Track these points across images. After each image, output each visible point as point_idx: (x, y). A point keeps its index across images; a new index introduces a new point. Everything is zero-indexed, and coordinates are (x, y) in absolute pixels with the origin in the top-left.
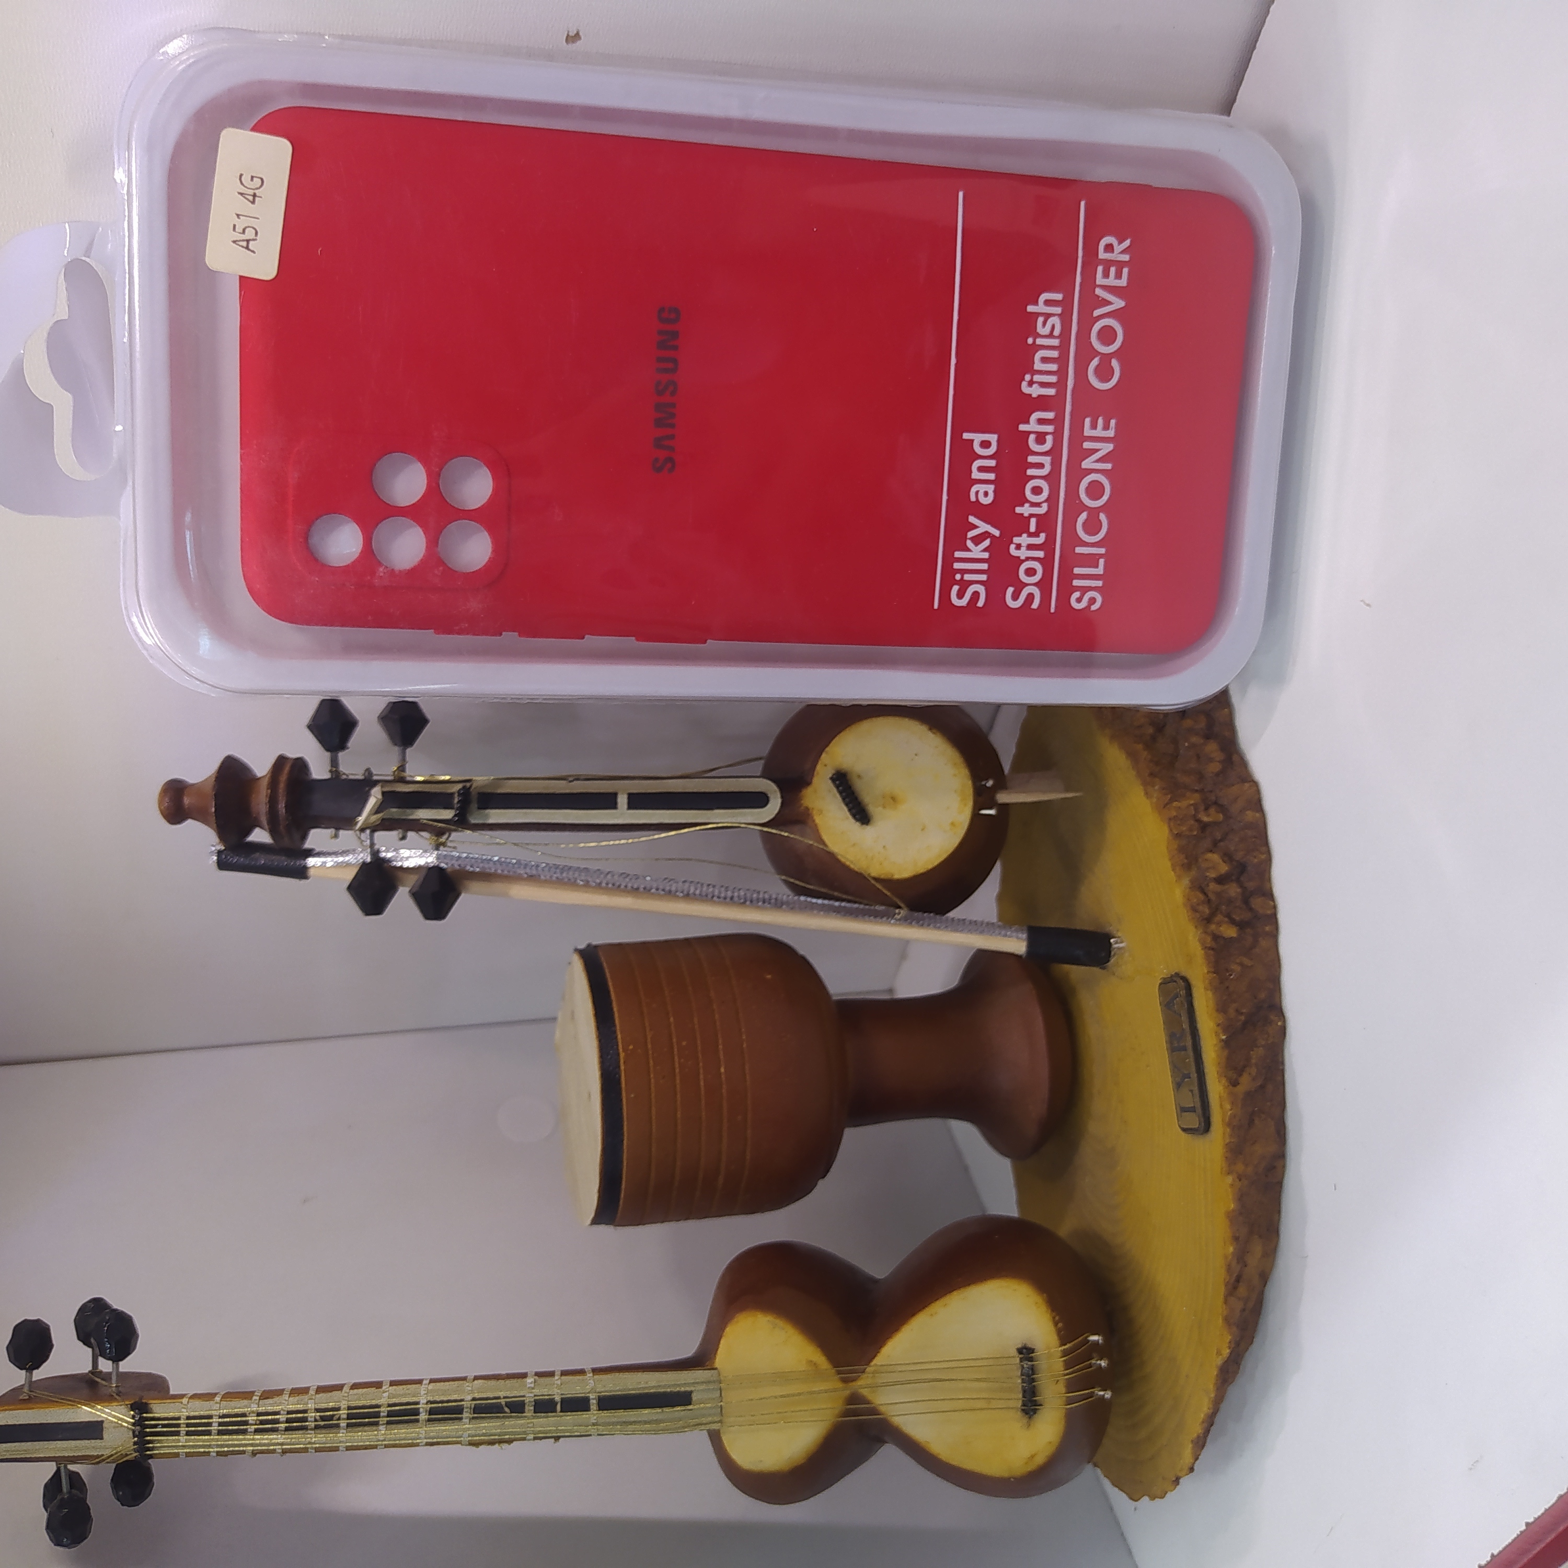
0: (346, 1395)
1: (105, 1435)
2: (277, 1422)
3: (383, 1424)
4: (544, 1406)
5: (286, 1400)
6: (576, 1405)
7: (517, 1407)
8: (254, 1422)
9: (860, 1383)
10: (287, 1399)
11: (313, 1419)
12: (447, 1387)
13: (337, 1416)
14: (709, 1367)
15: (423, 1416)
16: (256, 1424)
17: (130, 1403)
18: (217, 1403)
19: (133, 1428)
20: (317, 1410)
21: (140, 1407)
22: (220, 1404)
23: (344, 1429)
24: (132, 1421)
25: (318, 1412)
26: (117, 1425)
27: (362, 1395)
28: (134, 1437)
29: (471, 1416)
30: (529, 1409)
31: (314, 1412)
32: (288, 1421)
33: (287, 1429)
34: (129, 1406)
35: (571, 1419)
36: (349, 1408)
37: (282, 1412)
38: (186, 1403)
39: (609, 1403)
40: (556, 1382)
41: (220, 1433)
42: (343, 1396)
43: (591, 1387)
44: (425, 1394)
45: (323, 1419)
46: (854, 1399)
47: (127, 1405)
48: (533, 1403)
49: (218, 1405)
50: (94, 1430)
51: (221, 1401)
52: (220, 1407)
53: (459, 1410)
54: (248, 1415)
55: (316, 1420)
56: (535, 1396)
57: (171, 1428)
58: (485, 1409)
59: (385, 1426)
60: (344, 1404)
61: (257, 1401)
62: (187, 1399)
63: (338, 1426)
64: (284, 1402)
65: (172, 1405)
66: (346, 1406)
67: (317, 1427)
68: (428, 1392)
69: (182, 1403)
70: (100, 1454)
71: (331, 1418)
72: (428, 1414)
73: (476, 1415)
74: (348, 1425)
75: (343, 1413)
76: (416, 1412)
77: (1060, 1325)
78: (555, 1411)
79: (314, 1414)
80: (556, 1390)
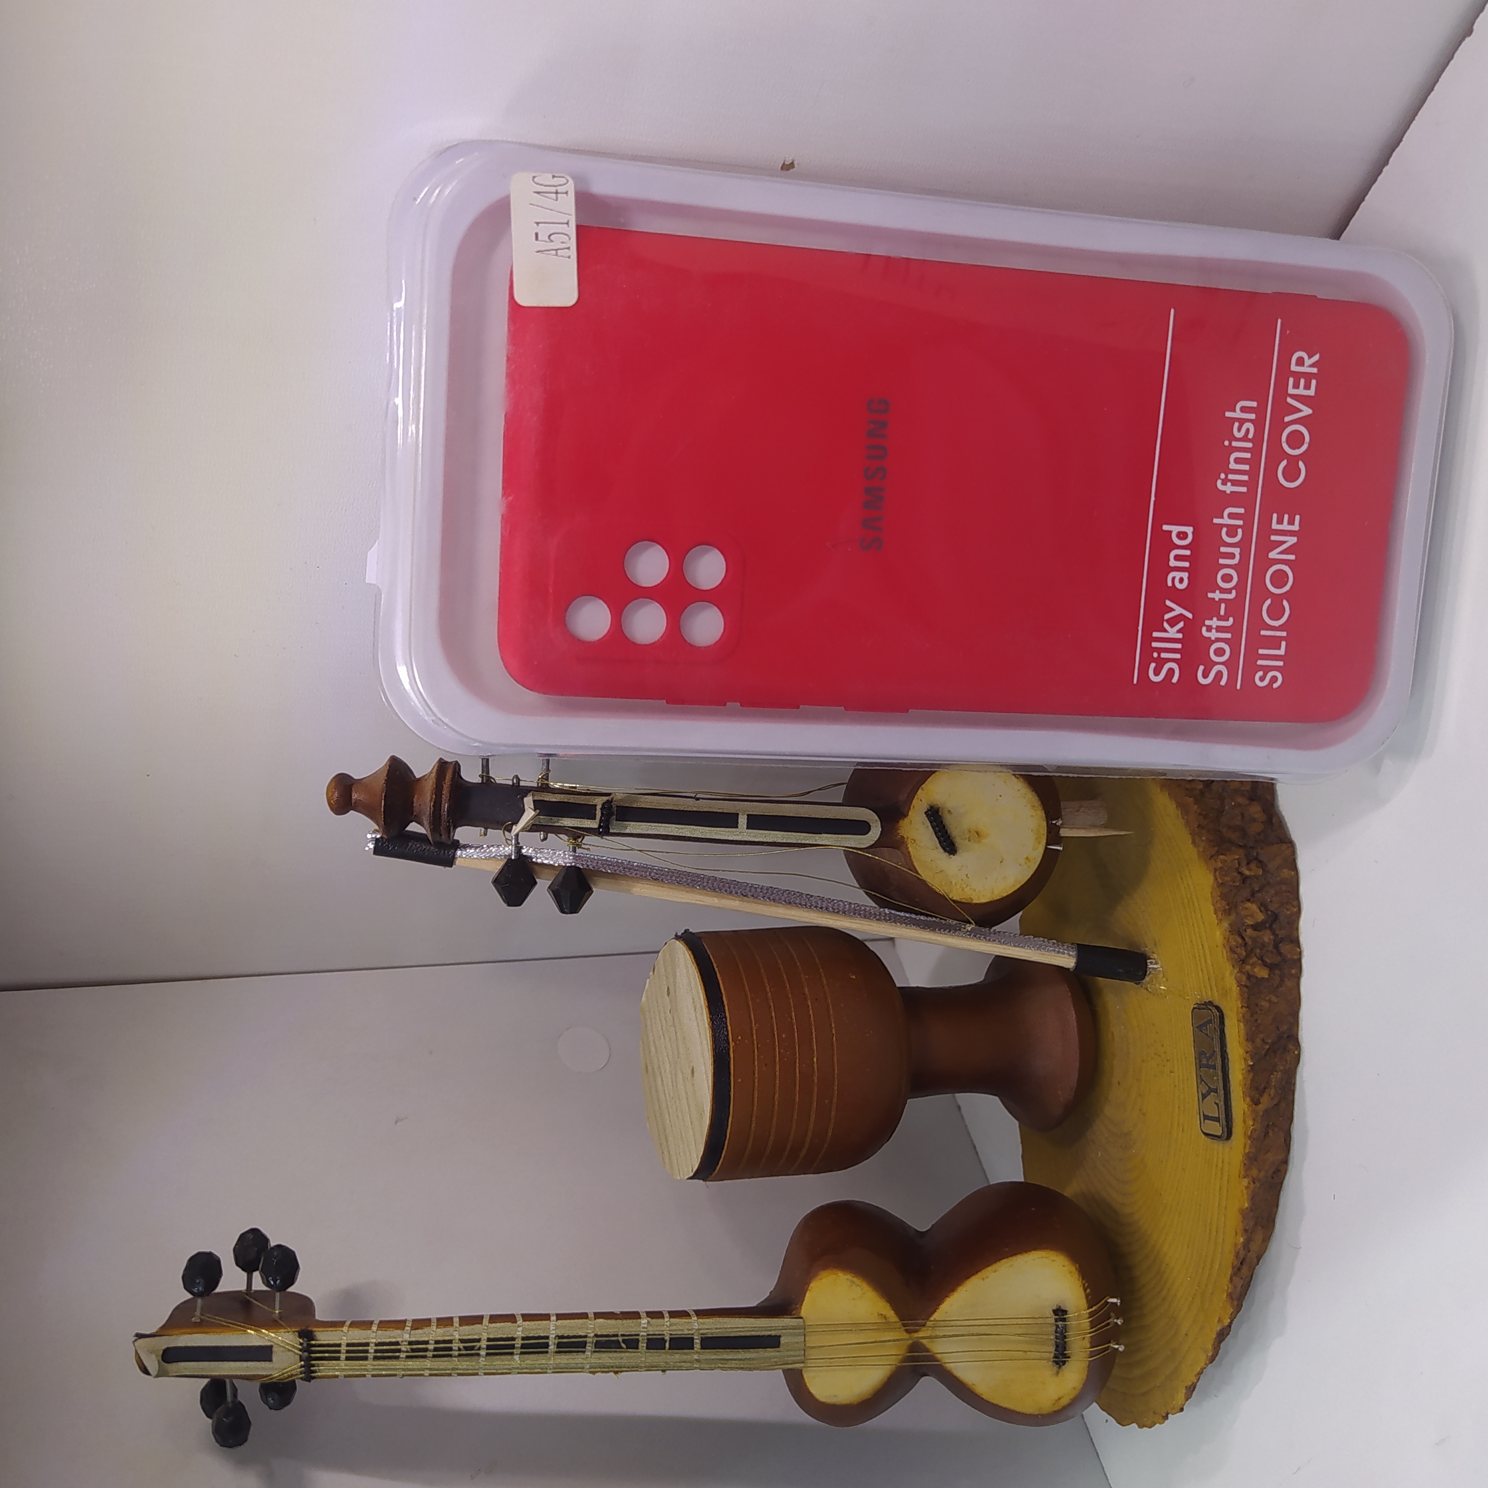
0: (486, 1328)
1: (274, 1359)
2: (426, 1350)
3: (517, 1354)
4: (655, 1343)
5: (433, 1331)
6: (682, 1343)
7: (632, 1343)
8: (405, 1350)
9: (921, 1334)
10: (435, 1330)
11: (457, 1348)
12: (573, 1324)
13: (478, 1347)
14: (795, 1316)
15: (552, 1348)
16: (407, 1352)
17: (297, 1330)
18: (373, 1332)
19: (301, 1353)
20: (462, 1341)
21: (306, 1335)
22: (376, 1333)
23: (483, 1357)
24: (300, 1347)
25: (462, 1342)
26: (284, 1349)
27: (500, 1328)
28: (301, 1361)
29: (593, 1350)
30: (643, 1345)
31: (458, 1343)
32: (435, 1349)
33: (434, 1356)
34: (297, 1334)
35: (678, 1356)
36: (489, 1340)
37: (431, 1342)
38: (346, 1331)
39: (711, 1343)
40: (665, 1324)
41: (375, 1358)
42: (484, 1329)
43: (695, 1327)
44: (553, 1330)
45: (466, 1348)
46: (916, 1347)
47: (294, 1332)
48: (646, 1341)
49: (375, 1334)
50: (264, 1353)
51: (377, 1330)
52: (376, 1336)
53: (583, 1345)
54: (401, 1343)
55: (459, 1349)
56: (648, 1335)
57: (332, 1353)
58: (606, 1344)
59: (518, 1356)
60: (485, 1336)
61: (409, 1331)
62: (347, 1328)
63: (478, 1355)
64: (432, 1332)
65: (334, 1333)
66: (486, 1338)
67: (460, 1355)
68: (557, 1327)
69: (342, 1331)
70: (269, 1374)
71: (472, 1348)
72: (556, 1347)
73: (597, 1350)
74: (488, 1354)
75: (484, 1344)
76: (547, 1345)
77: (1088, 1291)
78: (664, 1348)
79: (457, 1345)
80: (667, 1328)
